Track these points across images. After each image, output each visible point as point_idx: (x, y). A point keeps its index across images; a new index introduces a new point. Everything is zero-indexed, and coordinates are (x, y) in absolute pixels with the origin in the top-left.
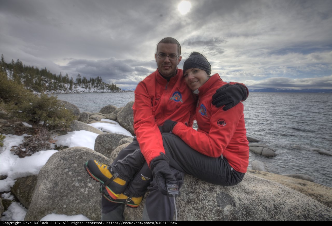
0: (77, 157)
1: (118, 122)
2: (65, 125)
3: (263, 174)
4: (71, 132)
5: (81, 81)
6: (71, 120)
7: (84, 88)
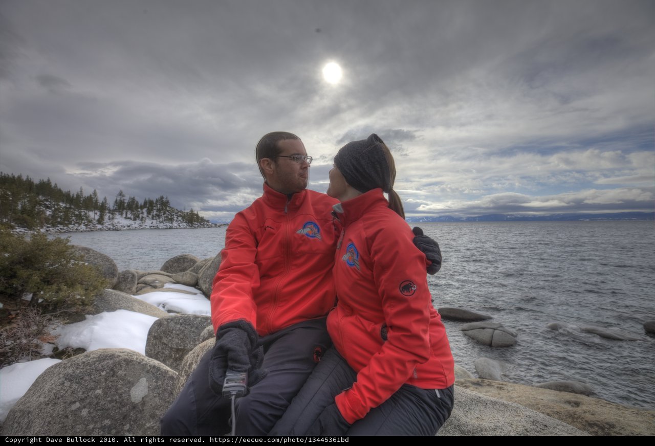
0: (104, 373)
1: (200, 289)
2: (82, 299)
3: (498, 387)
4: (93, 314)
5: (126, 205)
6: (95, 288)
7: (131, 219)
